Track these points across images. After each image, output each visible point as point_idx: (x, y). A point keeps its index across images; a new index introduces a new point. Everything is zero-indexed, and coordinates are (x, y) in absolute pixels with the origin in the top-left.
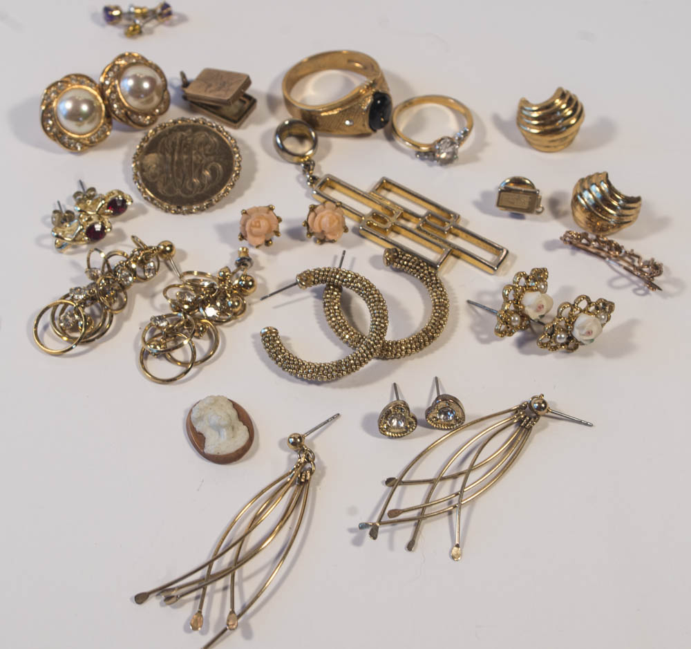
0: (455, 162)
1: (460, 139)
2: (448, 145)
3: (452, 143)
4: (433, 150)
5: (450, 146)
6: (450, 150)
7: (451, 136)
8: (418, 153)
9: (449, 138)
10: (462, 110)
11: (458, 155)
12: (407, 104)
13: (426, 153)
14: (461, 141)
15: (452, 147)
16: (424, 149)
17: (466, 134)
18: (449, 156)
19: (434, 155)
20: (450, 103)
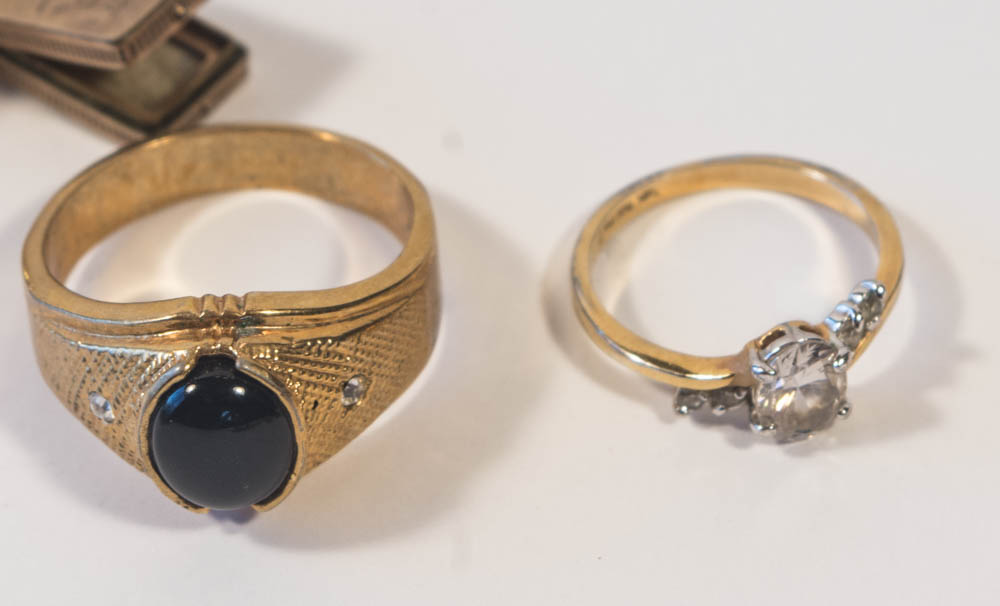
0: (839, 422)
1: (849, 328)
2: (803, 358)
3: (820, 349)
4: (744, 383)
5: (815, 357)
6: (814, 374)
7: (813, 320)
8: (685, 396)
9: (804, 328)
10: (858, 210)
11: (849, 395)
12: (633, 199)
13: (716, 396)
14: (856, 332)
15: (820, 364)
16: (707, 379)
17: (874, 304)
18: (812, 403)
19: (749, 400)
20: (809, 184)
